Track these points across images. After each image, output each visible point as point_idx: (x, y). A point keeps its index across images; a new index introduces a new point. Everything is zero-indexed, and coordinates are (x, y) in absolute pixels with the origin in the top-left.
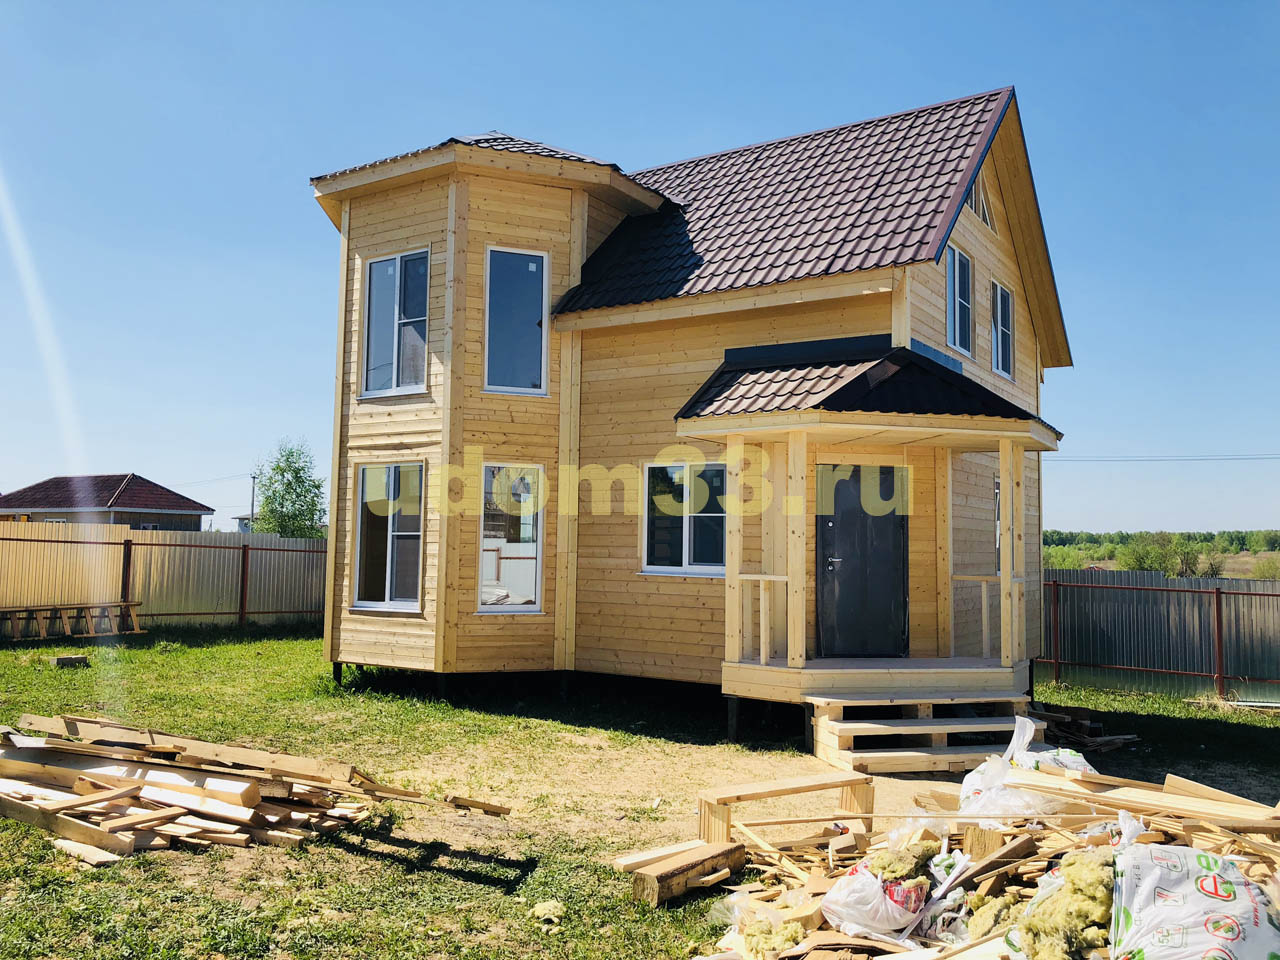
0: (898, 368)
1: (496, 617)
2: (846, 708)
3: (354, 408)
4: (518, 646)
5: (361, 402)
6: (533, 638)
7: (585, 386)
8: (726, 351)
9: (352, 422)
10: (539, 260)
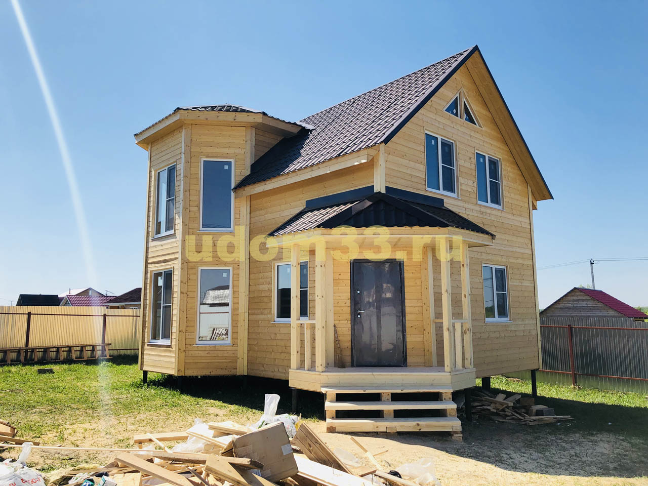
0: (371, 203)
1: (206, 347)
2: (337, 395)
3: (151, 244)
4: (218, 362)
5: (153, 240)
6: (226, 358)
7: (252, 225)
8: (306, 201)
9: (150, 250)
10: (229, 163)
